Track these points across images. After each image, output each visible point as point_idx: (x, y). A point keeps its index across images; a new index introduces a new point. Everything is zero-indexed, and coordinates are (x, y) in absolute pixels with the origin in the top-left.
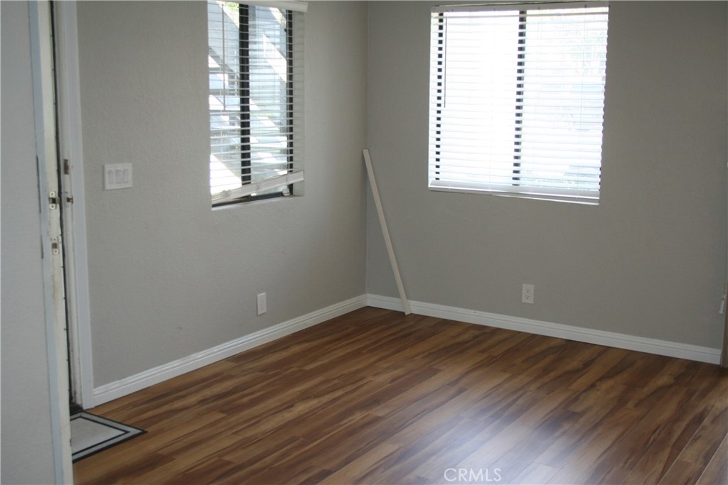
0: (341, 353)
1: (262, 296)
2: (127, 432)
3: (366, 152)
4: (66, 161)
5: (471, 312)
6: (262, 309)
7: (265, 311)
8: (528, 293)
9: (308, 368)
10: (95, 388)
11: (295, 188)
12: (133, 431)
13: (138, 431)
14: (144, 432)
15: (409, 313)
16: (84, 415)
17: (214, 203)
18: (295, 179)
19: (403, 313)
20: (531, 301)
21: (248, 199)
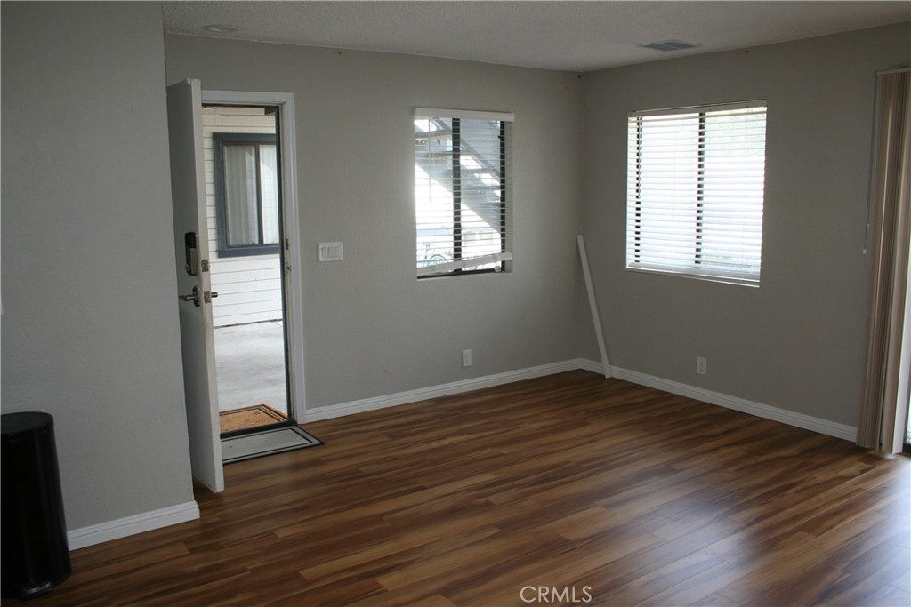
0: (521, 403)
1: (467, 353)
2: (311, 442)
3: (580, 238)
4: (287, 240)
5: (657, 379)
6: (467, 362)
7: (470, 364)
8: (702, 366)
9: (483, 412)
10: (308, 408)
11: (507, 264)
12: (316, 442)
13: (319, 443)
14: (323, 444)
15: (610, 376)
16: (294, 428)
17: (419, 275)
18: (507, 257)
19: (604, 376)
20: (704, 373)
21: (458, 272)
